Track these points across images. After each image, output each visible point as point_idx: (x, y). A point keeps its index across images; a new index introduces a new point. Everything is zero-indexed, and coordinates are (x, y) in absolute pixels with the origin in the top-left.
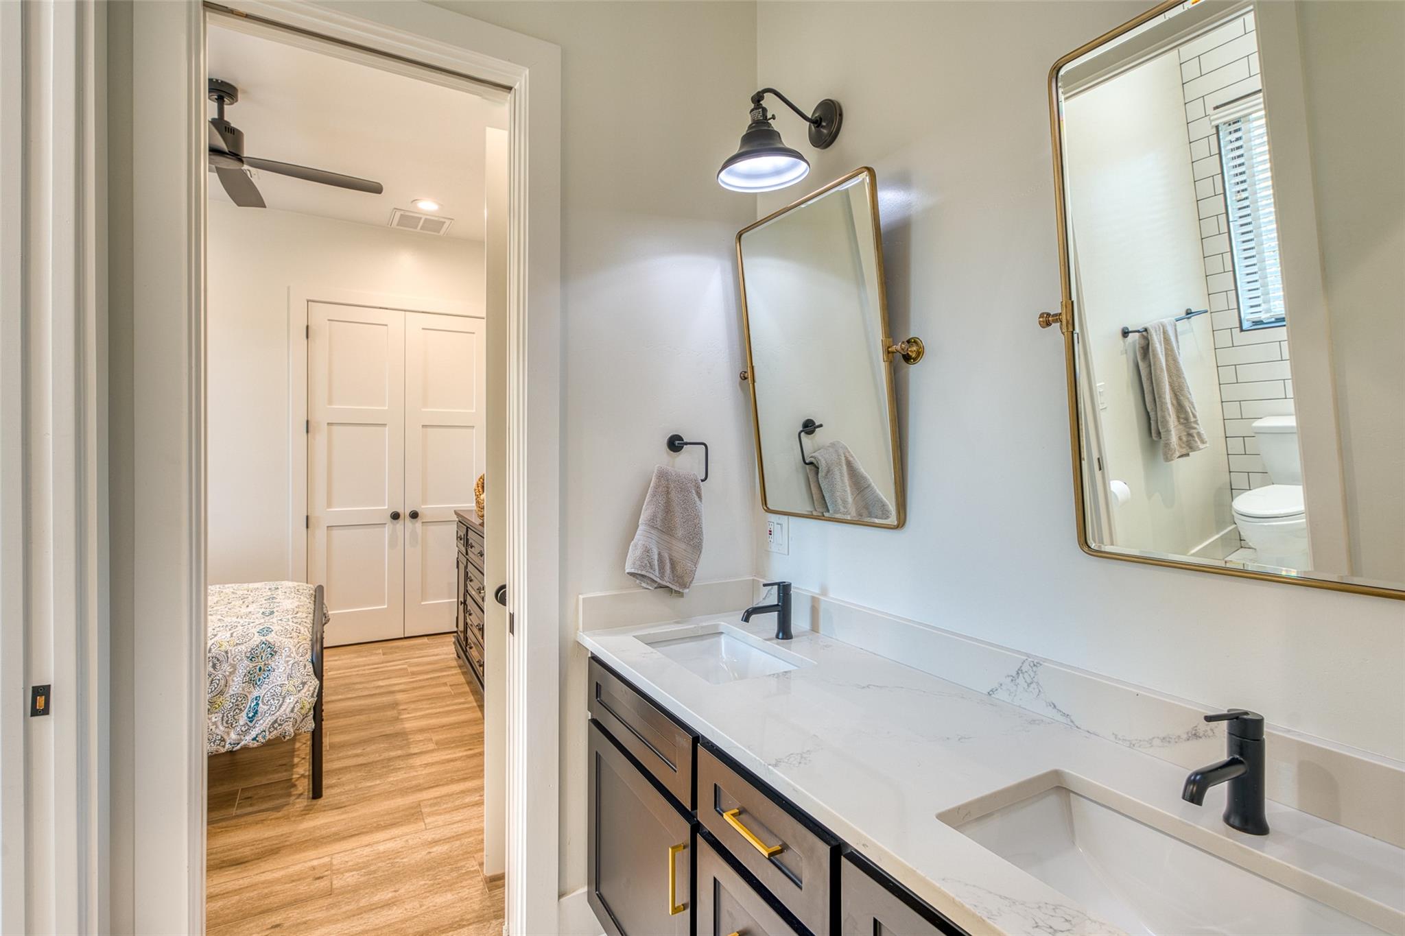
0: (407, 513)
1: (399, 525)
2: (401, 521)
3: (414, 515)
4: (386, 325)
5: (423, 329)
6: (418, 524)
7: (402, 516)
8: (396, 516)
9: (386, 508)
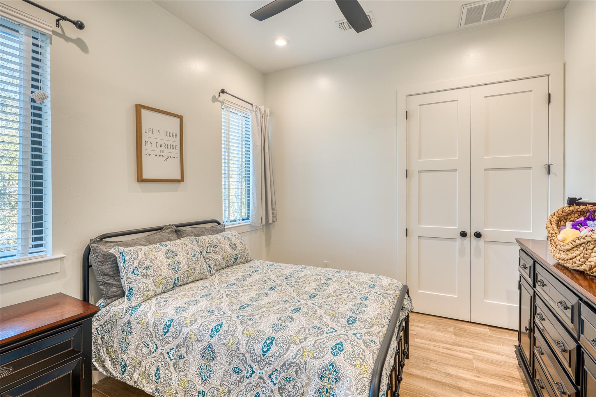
0: (473, 234)
1: (467, 240)
2: (467, 238)
3: (478, 235)
4: (457, 100)
5: (485, 97)
6: (481, 241)
7: (468, 235)
8: (464, 234)
9: (457, 228)
